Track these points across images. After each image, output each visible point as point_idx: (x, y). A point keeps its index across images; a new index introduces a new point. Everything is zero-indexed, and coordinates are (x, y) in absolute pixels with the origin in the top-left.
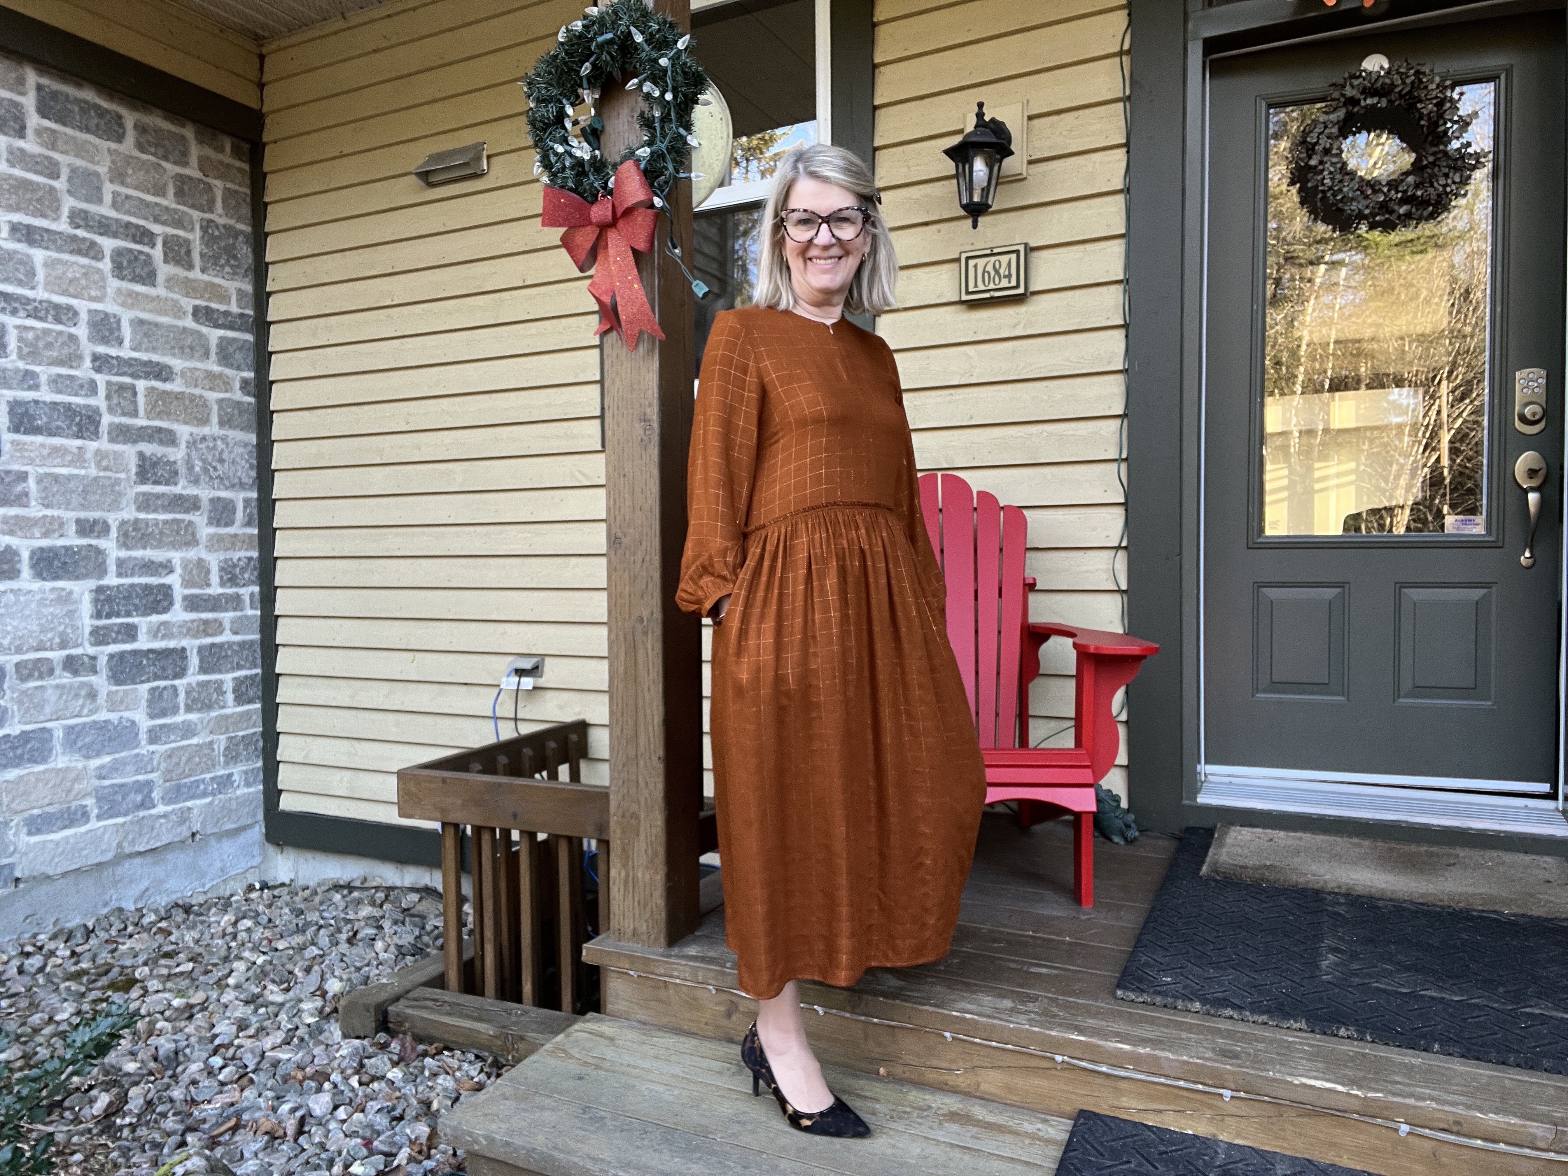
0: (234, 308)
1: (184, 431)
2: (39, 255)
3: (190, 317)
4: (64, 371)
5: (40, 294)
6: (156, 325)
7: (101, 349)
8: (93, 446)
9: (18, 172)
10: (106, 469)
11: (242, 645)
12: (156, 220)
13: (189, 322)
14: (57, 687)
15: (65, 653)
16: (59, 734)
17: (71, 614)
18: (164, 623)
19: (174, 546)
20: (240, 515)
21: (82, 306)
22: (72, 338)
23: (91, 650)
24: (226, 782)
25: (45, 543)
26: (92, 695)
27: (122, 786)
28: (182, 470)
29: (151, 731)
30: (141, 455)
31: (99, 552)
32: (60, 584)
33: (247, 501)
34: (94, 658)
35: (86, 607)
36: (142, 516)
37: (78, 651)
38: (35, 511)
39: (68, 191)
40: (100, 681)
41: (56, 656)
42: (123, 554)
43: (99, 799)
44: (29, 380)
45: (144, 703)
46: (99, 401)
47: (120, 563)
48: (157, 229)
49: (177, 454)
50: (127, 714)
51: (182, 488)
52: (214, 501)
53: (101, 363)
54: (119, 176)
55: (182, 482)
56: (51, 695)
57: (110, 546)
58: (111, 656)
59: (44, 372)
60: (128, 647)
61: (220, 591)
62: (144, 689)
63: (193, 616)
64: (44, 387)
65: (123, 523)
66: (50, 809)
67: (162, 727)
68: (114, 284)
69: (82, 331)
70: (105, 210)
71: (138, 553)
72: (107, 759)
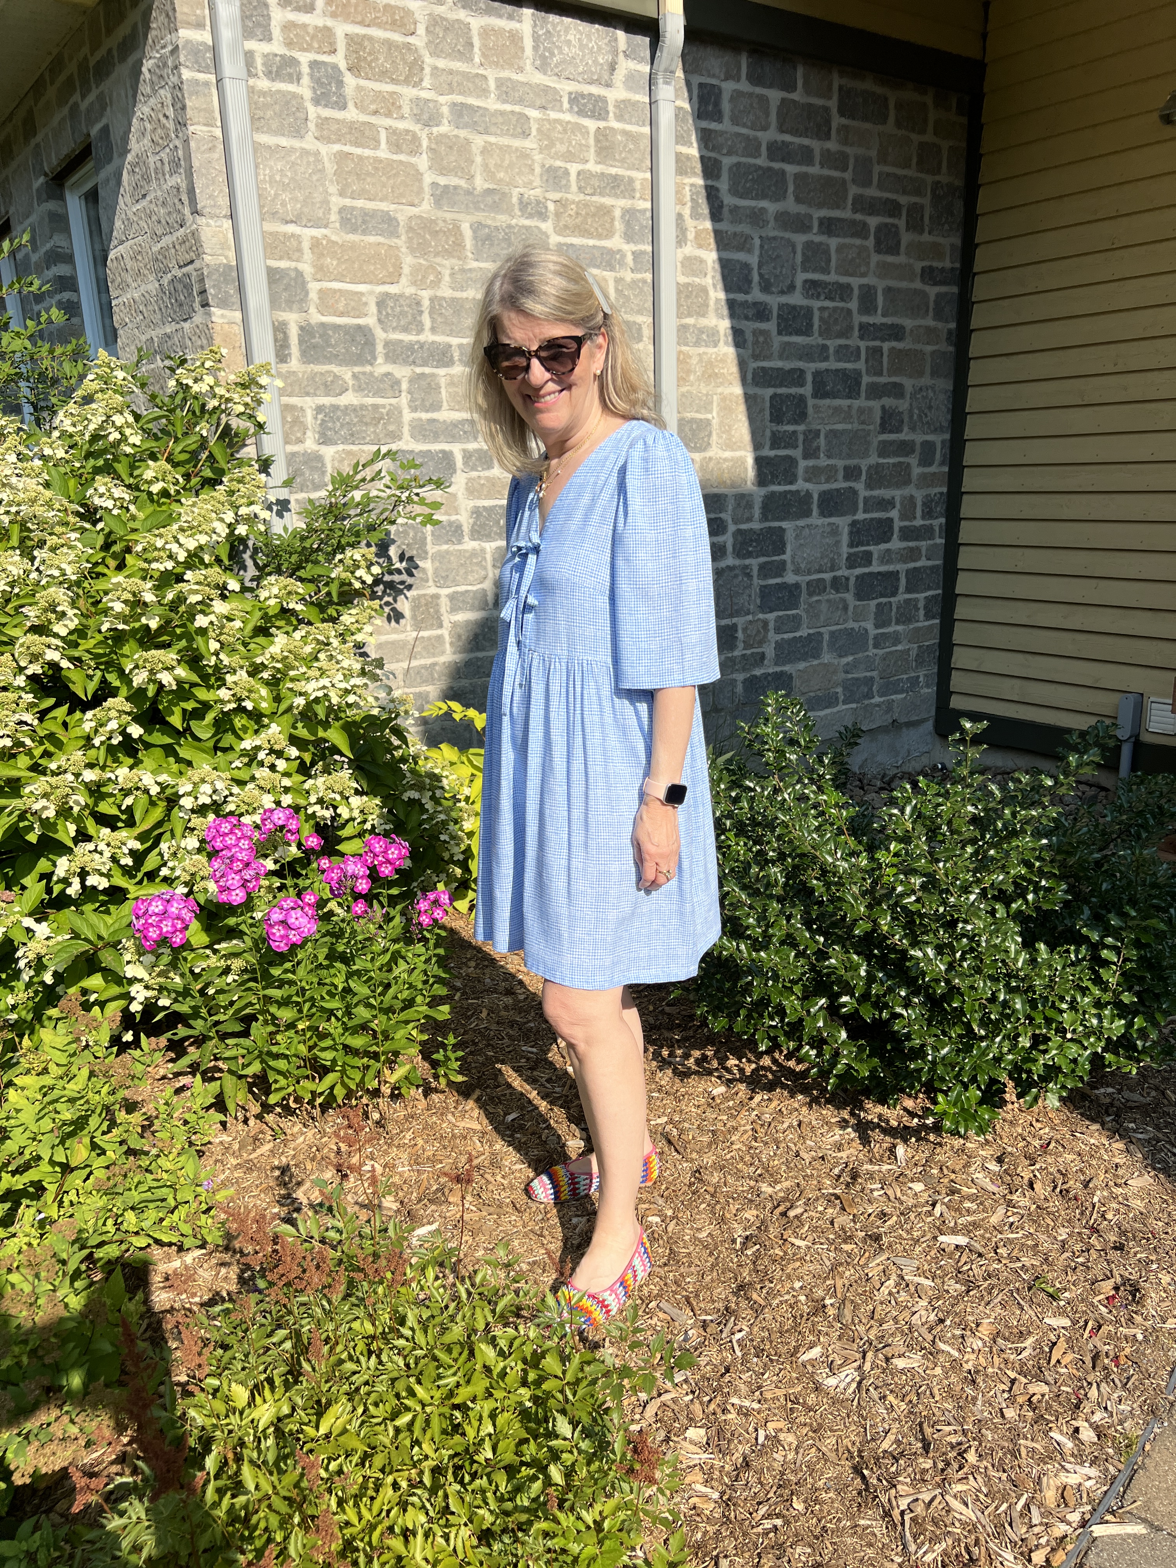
0: (948, 264)
1: (908, 383)
2: (833, 243)
3: (918, 279)
4: (842, 342)
5: (833, 277)
6: (899, 290)
7: (866, 319)
8: (856, 403)
9: (826, 172)
10: (863, 423)
11: (932, 568)
12: (905, 192)
13: (918, 285)
14: (828, 601)
15: (832, 574)
16: (826, 637)
17: (838, 542)
18: (888, 550)
19: (898, 485)
20: (938, 456)
21: (855, 282)
22: (849, 312)
23: (847, 573)
24: (915, 681)
25: (826, 487)
26: (846, 608)
27: (857, 679)
28: (906, 420)
29: (876, 638)
30: (883, 407)
31: (855, 492)
32: (833, 520)
33: (943, 442)
34: (847, 579)
35: (845, 539)
36: (881, 461)
37: (839, 573)
38: (823, 461)
39: (854, 181)
40: (849, 597)
41: (827, 576)
42: (868, 493)
43: (845, 688)
44: (822, 353)
45: (872, 616)
46: (861, 365)
47: (866, 500)
48: (903, 200)
49: (903, 405)
50: (863, 624)
51: (905, 435)
52: (925, 444)
53: (865, 331)
54: (883, 159)
55: (906, 429)
56: (824, 607)
57: (860, 486)
58: (857, 577)
59: (832, 344)
60: (866, 570)
61: (922, 522)
62: (873, 603)
63: (905, 544)
64: (832, 358)
65: (870, 467)
66: (819, 693)
67: (882, 634)
68: (875, 258)
69: (853, 305)
70: (872, 192)
71: (876, 493)
72: (850, 658)
